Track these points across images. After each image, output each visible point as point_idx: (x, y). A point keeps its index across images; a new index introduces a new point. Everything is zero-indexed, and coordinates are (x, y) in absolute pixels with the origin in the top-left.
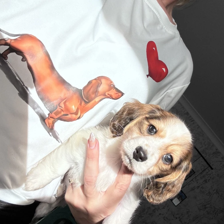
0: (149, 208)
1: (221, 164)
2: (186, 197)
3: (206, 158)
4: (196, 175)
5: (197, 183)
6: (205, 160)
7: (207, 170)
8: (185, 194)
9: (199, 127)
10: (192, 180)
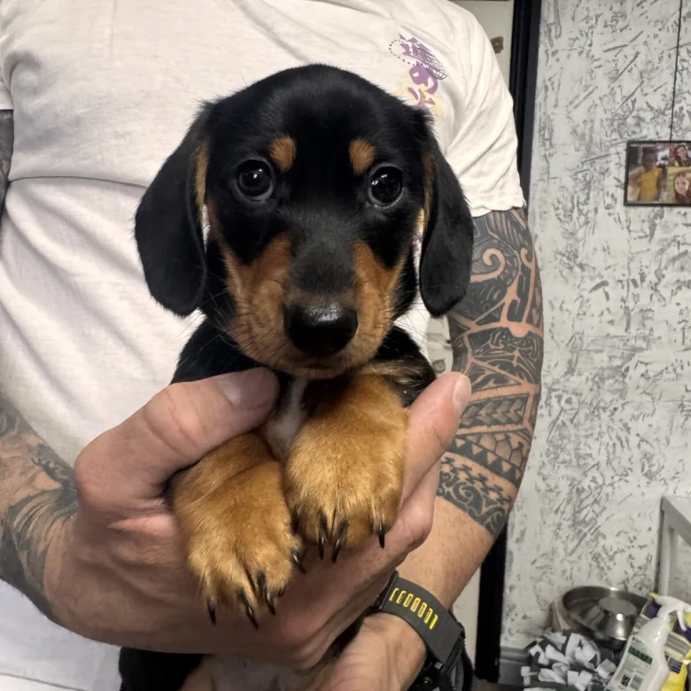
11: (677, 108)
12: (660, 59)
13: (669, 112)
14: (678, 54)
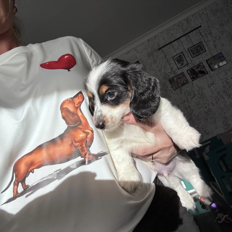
0: (224, 86)
1: (197, 18)
2: (221, 53)
3: (190, 31)
4: (204, 41)
5: (210, 41)
6: (192, 31)
7: (201, 31)
8: (218, 54)
9: (162, 32)
10: (207, 45)
11: (173, 70)
12: (166, 64)
13: (172, 72)
14: (168, 62)
